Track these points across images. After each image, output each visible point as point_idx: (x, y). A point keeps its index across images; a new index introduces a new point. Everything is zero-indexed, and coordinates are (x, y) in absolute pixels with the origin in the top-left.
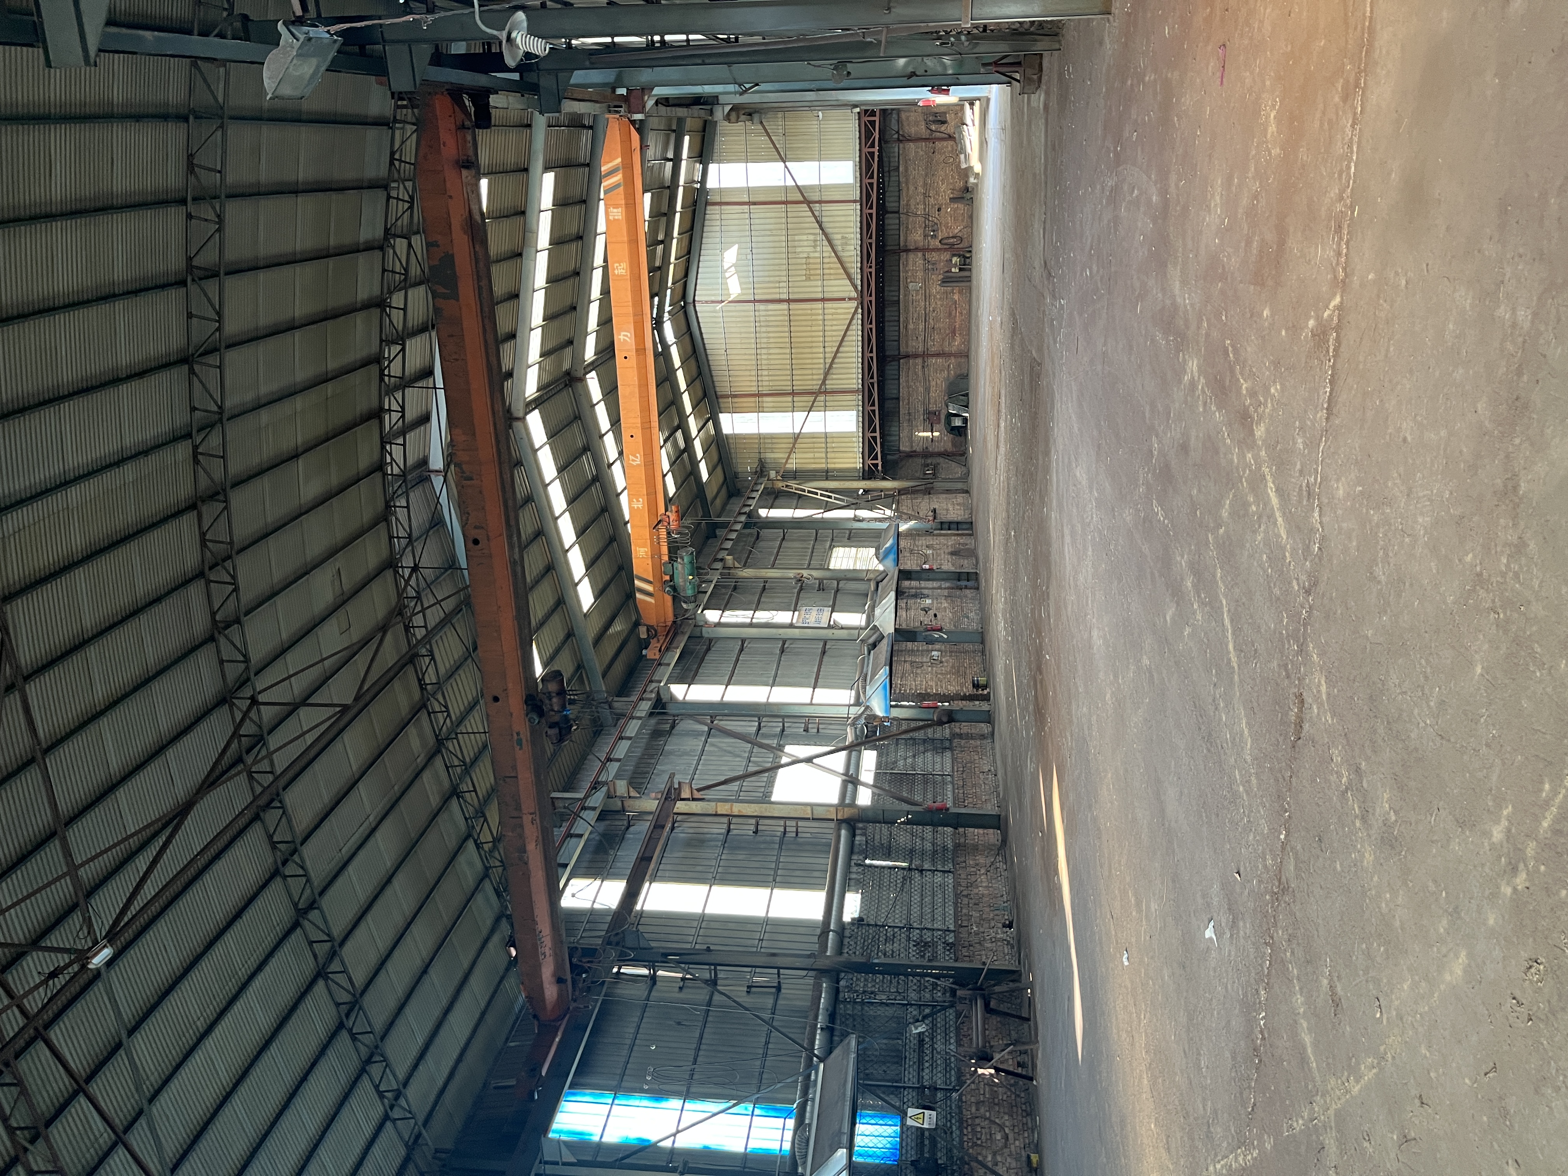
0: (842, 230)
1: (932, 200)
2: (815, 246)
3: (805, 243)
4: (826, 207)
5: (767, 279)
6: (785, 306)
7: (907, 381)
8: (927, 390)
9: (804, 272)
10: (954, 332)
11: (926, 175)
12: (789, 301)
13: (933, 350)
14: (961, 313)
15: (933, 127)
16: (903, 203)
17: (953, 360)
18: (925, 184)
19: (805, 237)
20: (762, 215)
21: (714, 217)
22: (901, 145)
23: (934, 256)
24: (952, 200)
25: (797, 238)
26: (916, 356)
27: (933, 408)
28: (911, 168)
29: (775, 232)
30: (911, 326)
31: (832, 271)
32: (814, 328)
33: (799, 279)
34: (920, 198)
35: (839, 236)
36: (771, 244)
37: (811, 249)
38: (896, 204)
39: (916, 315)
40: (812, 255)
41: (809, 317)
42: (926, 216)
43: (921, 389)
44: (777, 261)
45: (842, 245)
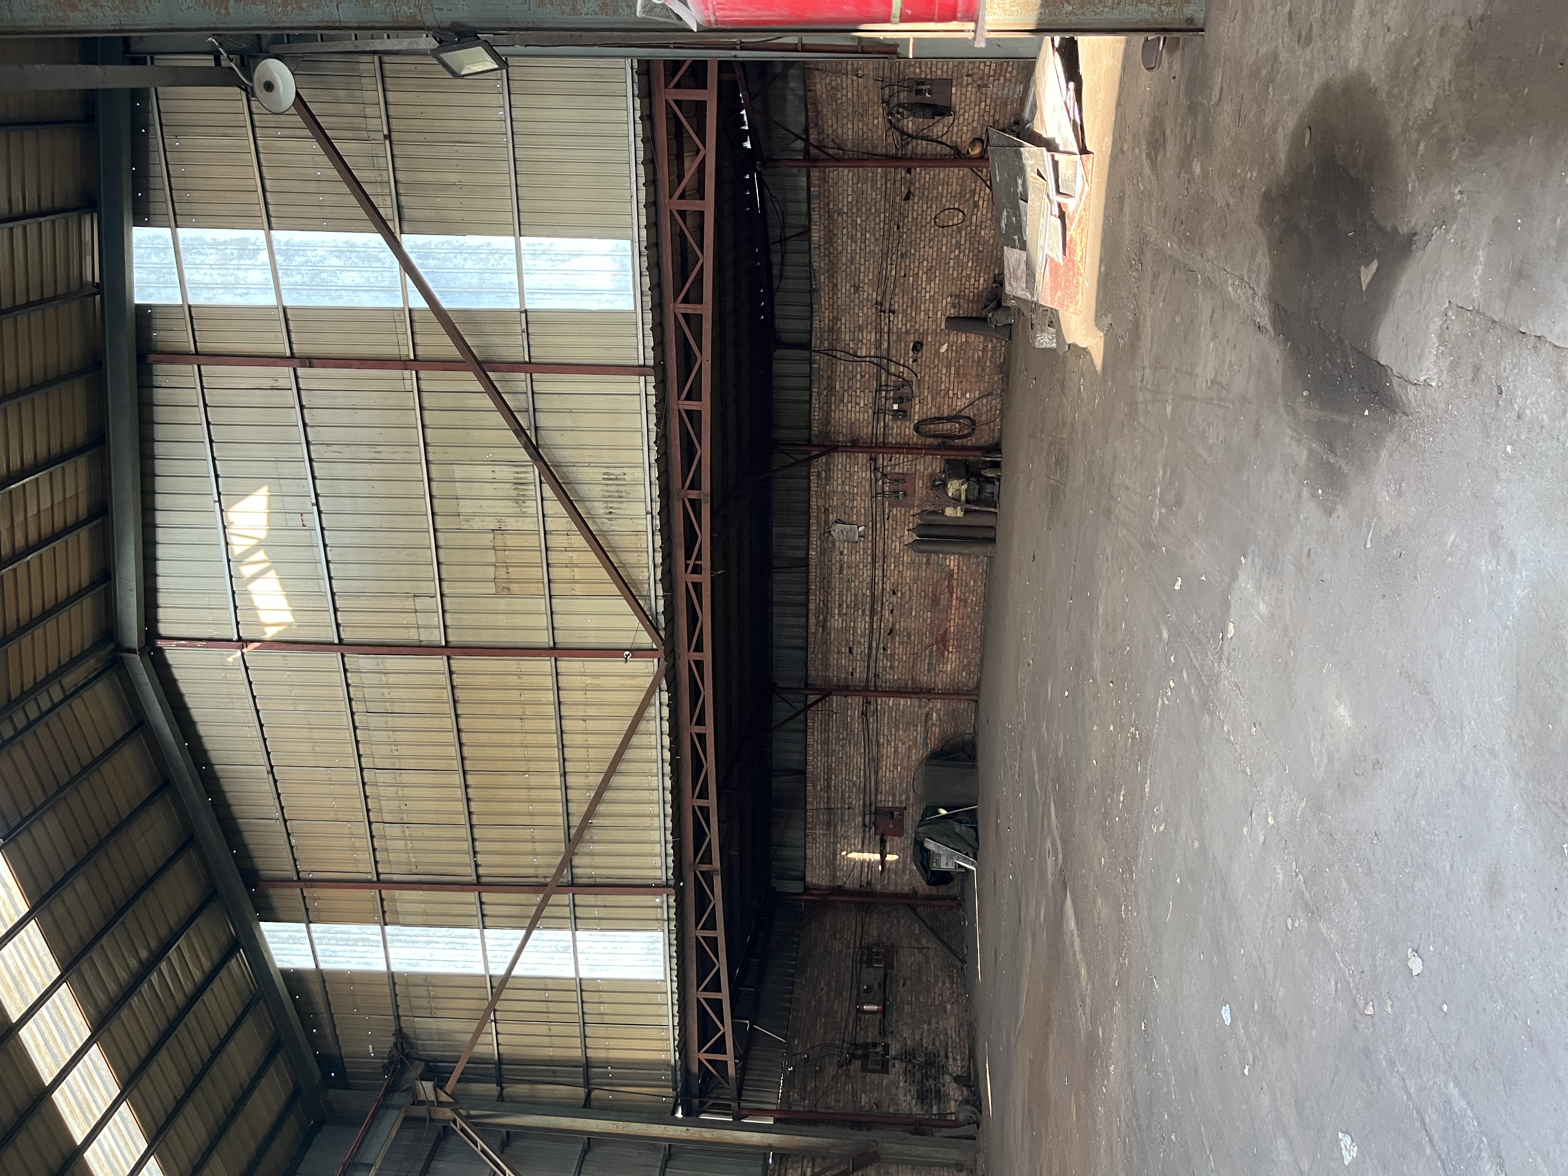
0: (606, 456)
1: (898, 322)
2: (520, 500)
3: (489, 490)
4: (546, 383)
5: (373, 586)
6: (439, 663)
7: (826, 742)
8: (874, 763)
9: (490, 572)
10: (943, 641)
11: (885, 255)
12: (448, 649)
13: (891, 677)
14: (963, 601)
15: (910, 124)
16: (821, 321)
17: (938, 704)
18: (882, 280)
19: (485, 472)
20: (341, 399)
21: (181, 396)
22: (815, 173)
23: (901, 464)
24: (955, 322)
25: (459, 472)
26: (846, 689)
27: (886, 801)
28: (843, 235)
29: (385, 453)
30: (836, 622)
31: (578, 573)
32: (529, 725)
33: (475, 588)
34: (866, 314)
35: (596, 474)
36: (380, 488)
37: (509, 507)
38: (802, 325)
39: (848, 599)
40: (511, 524)
41: (514, 695)
42: (883, 361)
43: (859, 761)
44: (401, 538)
45: (607, 499)
